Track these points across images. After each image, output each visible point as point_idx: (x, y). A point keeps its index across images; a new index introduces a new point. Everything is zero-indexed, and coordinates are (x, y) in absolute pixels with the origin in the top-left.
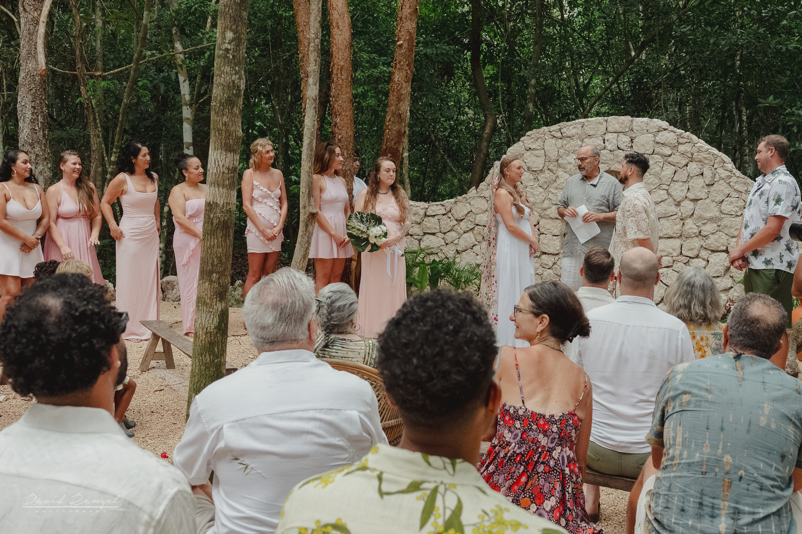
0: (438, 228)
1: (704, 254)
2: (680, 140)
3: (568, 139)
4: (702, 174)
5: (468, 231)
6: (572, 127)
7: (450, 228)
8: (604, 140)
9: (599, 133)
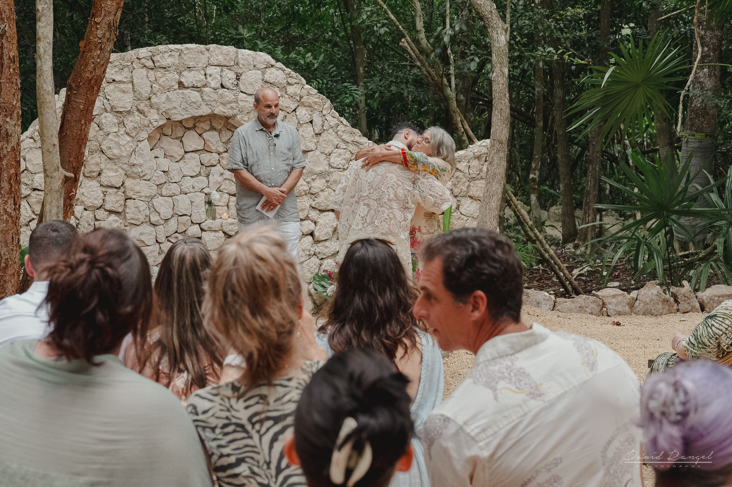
1: (314, 214)
2: (290, 80)
3: (162, 71)
4: (311, 122)
6: (166, 55)
8: (205, 75)
9: (200, 65)
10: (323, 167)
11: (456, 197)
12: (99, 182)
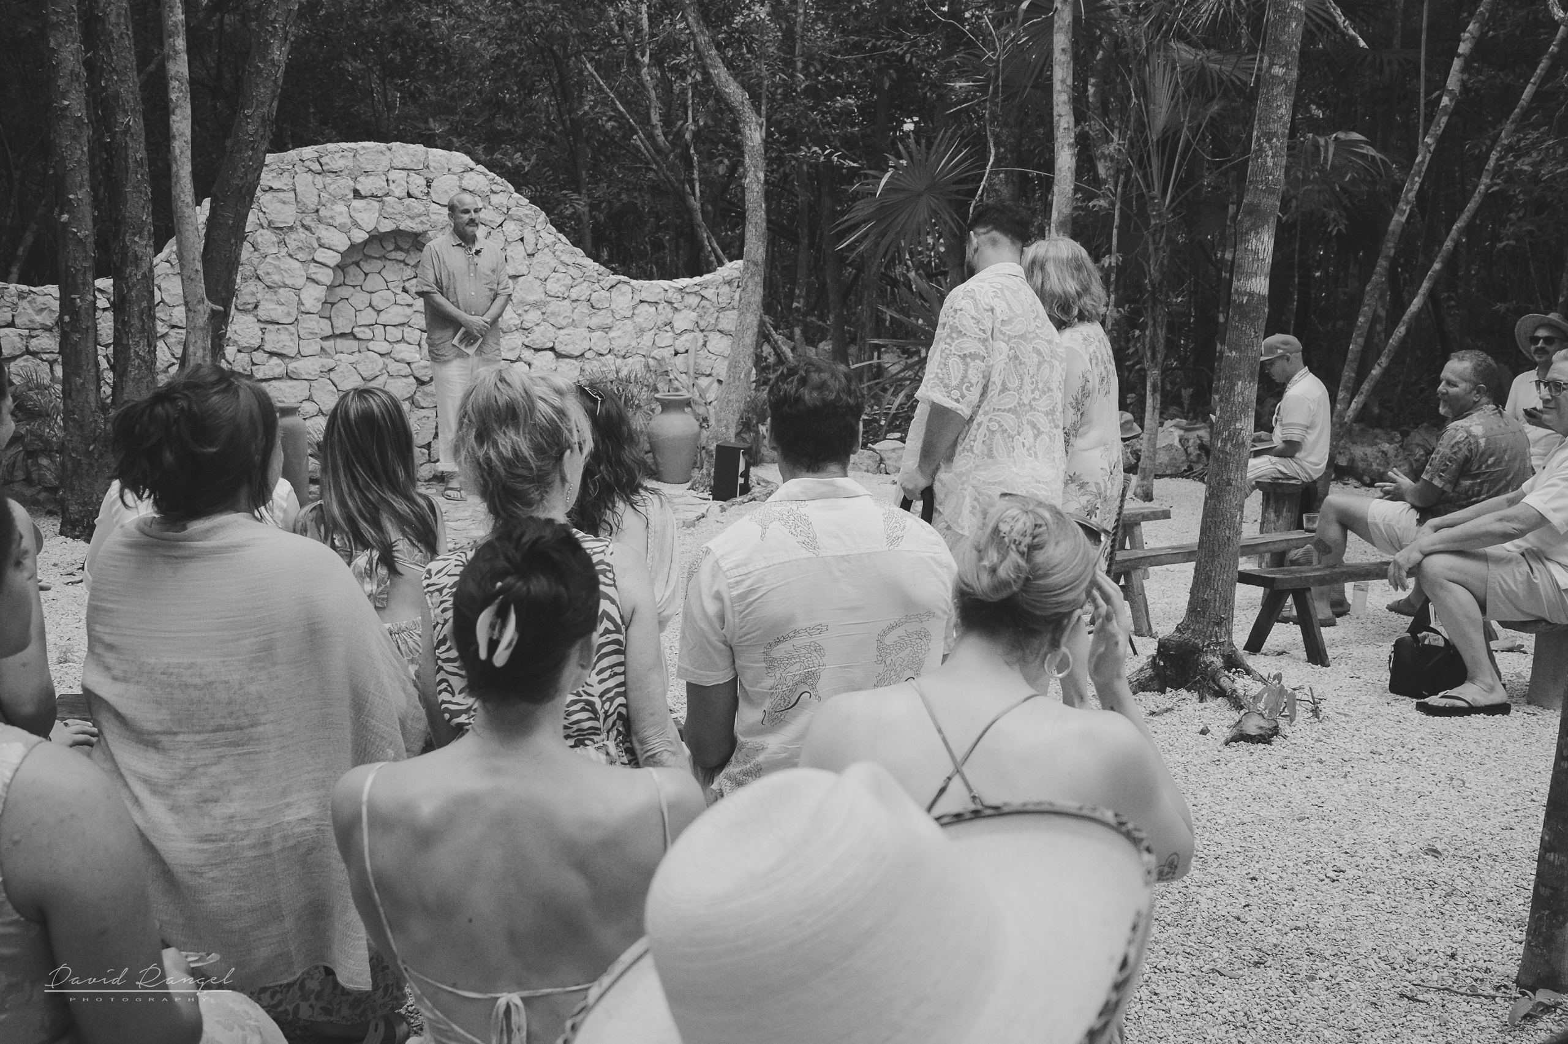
1: (527, 354)
2: (494, 187)
3: (333, 175)
4: (522, 239)
6: (337, 156)
8: (387, 180)
9: (380, 168)
10: (537, 295)
11: (702, 331)
12: (256, 316)
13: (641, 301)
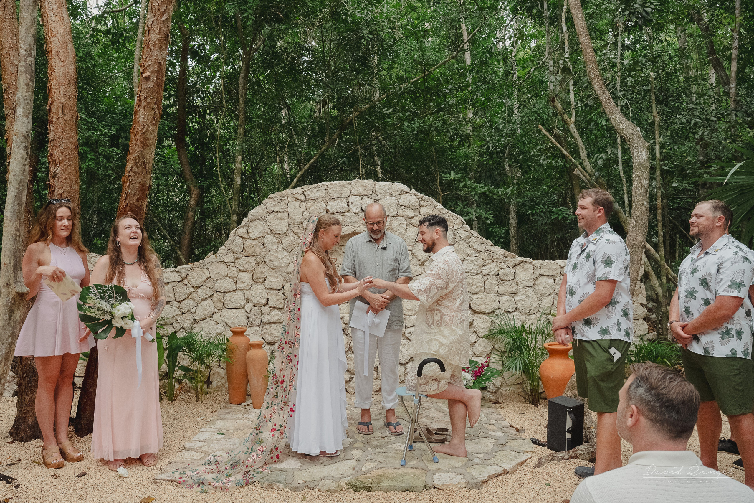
0: (172, 296)
2: (422, 203)
3: (312, 202)
5: (206, 299)
6: (315, 190)
7: (186, 296)
8: (348, 202)
9: (343, 195)
13: (542, 275)
